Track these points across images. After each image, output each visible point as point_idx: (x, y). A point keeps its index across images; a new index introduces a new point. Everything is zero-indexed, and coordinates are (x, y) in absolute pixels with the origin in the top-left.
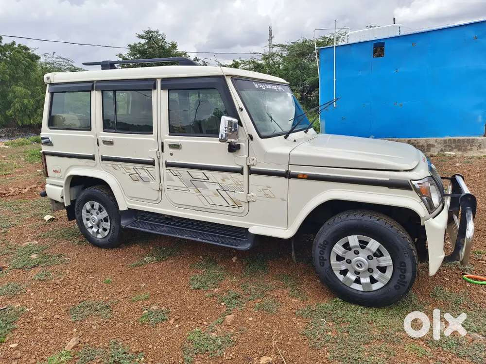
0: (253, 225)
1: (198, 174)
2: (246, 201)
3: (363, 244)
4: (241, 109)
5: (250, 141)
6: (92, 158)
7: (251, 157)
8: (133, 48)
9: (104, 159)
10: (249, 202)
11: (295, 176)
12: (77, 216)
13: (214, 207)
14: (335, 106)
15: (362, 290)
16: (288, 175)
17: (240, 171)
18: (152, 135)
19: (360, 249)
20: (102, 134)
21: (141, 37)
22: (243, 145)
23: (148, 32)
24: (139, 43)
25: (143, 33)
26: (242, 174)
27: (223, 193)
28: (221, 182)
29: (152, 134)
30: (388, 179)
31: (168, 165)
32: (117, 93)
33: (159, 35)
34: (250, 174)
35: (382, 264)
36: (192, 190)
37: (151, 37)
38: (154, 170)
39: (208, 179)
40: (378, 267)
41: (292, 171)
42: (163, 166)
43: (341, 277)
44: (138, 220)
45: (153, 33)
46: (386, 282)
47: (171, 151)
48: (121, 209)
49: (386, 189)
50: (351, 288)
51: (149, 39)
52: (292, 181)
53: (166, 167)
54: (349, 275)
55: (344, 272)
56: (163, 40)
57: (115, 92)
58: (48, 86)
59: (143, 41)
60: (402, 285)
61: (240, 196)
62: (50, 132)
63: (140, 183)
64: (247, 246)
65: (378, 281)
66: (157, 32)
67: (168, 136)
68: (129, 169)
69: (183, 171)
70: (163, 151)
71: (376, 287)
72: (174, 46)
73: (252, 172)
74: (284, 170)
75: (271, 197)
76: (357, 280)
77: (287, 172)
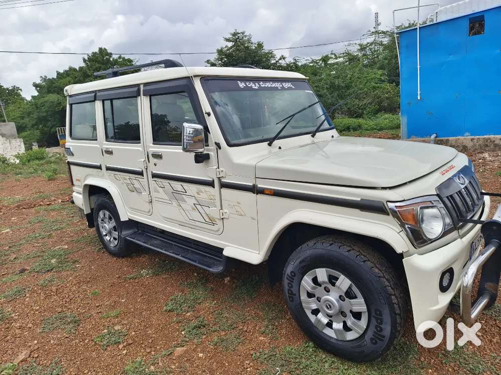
0: (228, 246)
1: (176, 186)
2: (219, 218)
3: (332, 280)
4: (209, 114)
5: (218, 150)
6: (99, 167)
7: (221, 169)
8: (220, 52)
9: (108, 169)
10: (223, 219)
11: (261, 191)
12: (95, 223)
13: (192, 223)
14: (419, 98)
15: (336, 337)
16: (254, 190)
17: (211, 184)
19: (330, 286)
20: (105, 144)
21: (228, 40)
22: (213, 154)
23: (234, 34)
26: (214, 187)
27: (199, 207)
28: (196, 195)
29: (140, 143)
30: (359, 199)
31: (155, 176)
32: (114, 101)
33: (246, 36)
34: (221, 188)
35: (356, 309)
36: (175, 203)
37: (237, 39)
38: (144, 180)
39: (186, 192)
40: (351, 311)
41: (259, 186)
42: (150, 176)
43: (312, 318)
44: (140, 231)
45: (239, 35)
46: (361, 332)
47: (155, 161)
48: (122, 220)
49: (357, 211)
50: (323, 333)
51: (235, 41)
52: (260, 196)
53: (153, 177)
54: (320, 315)
55: (316, 312)
56: (249, 41)
57: (111, 100)
58: (68, 98)
59: (230, 44)
60: (379, 339)
61: (214, 212)
62: (72, 142)
63: (135, 193)
64: (218, 269)
65: (351, 330)
66: (243, 33)
67: (152, 145)
68: (125, 179)
69: (165, 182)
70: (149, 162)
71: (351, 336)
72: (260, 46)
73: (224, 185)
74: (251, 184)
75: (242, 215)
76: (329, 325)
77: (254, 186)
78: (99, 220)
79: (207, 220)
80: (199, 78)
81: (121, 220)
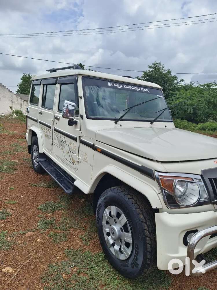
0: (79, 179)
1: (63, 138)
2: (76, 161)
3: (118, 215)
4: (81, 98)
5: (82, 120)
7: (81, 131)
9: (40, 123)
10: (78, 162)
11: (97, 149)
12: (32, 152)
13: (66, 161)
15: (114, 255)
17: (75, 139)
19: (117, 219)
20: (41, 109)
21: (150, 67)
22: (79, 122)
23: (155, 64)
24: (149, 70)
25: (151, 65)
26: (76, 141)
27: (70, 153)
28: (69, 145)
29: (53, 110)
30: (140, 165)
34: (80, 143)
36: (61, 148)
37: (156, 67)
38: (51, 132)
39: (66, 142)
40: (125, 241)
41: (96, 145)
42: (54, 130)
43: (106, 237)
44: (47, 161)
45: (157, 64)
46: (127, 257)
47: (57, 121)
49: (138, 173)
50: (109, 249)
52: (95, 152)
54: (109, 237)
55: (108, 234)
56: (163, 68)
58: (32, 81)
59: (151, 70)
61: (75, 156)
62: (30, 106)
63: (47, 139)
65: (123, 254)
66: (160, 63)
67: (57, 112)
68: (45, 130)
69: (59, 135)
71: (122, 257)
72: (169, 72)
73: (82, 142)
74: (92, 144)
75: (86, 162)
76: (113, 245)
77: (94, 145)
78: (33, 150)
79: (72, 161)
80: (82, 76)
81: (39, 152)
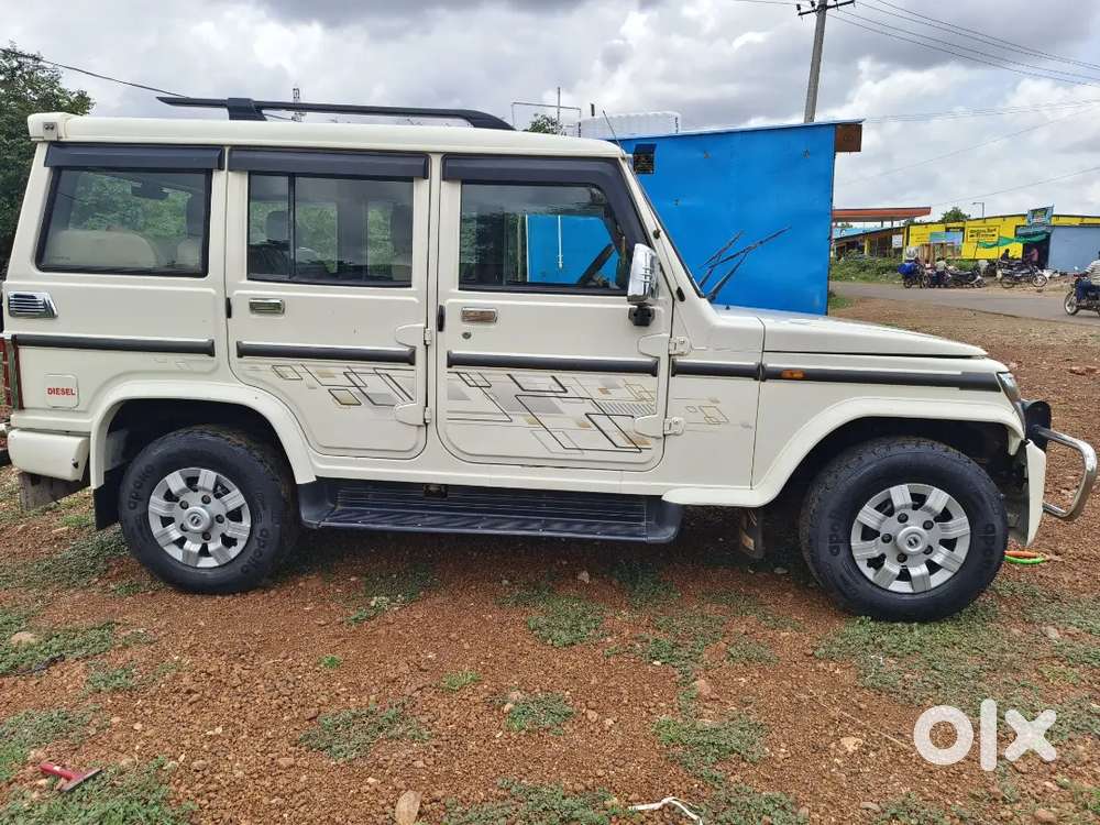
0: (671, 488)
1: (537, 380)
3: (919, 500)
4: (658, 235)
5: (678, 302)
6: (208, 350)
7: (678, 338)
9: (243, 352)
10: (665, 436)
11: (777, 375)
13: (577, 455)
15: (911, 591)
16: (759, 374)
17: (651, 370)
18: (409, 289)
19: (910, 512)
20: (244, 287)
22: (661, 311)
26: (655, 375)
27: (602, 421)
28: (597, 395)
29: (410, 286)
30: (959, 373)
31: (453, 361)
32: (300, 181)
34: (673, 375)
35: (951, 535)
36: (520, 419)
38: (409, 375)
39: (566, 391)
40: (942, 541)
41: (769, 365)
42: (443, 361)
43: (869, 573)
44: (340, 508)
46: (956, 568)
47: (468, 327)
49: (955, 390)
50: (890, 591)
52: (768, 385)
53: (449, 366)
54: (886, 565)
55: (876, 563)
57: (292, 176)
61: (647, 424)
63: (365, 410)
64: (668, 533)
65: (942, 568)
67: (457, 291)
68: (331, 376)
69: (498, 376)
70: (441, 327)
71: (938, 579)
73: (678, 370)
74: (752, 364)
75: (719, 423)
77: (758, 366)
78: (157, 499)
79: (623, 443)
81: (298, 482)
